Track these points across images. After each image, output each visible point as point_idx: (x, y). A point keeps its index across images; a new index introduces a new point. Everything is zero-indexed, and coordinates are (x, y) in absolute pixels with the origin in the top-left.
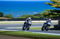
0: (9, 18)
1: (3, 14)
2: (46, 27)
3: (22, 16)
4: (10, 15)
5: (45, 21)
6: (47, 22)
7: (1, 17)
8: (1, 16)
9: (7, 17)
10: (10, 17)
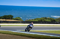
0: (18, 20)
1: (13, 16)
4: (19, 18)
7: (11, 19)
9: (16, 20)
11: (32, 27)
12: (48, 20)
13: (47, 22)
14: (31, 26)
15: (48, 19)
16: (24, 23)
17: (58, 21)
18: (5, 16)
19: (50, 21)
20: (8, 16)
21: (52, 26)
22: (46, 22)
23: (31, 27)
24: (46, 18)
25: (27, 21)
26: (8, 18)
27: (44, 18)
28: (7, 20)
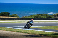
1: (9, 13)
3: (31, 16)
6: (30, 21)
8: (8, 15)
9: (13, 17)
10: (16, 17)
12: (43, 17)
13: (43, 18)
14: (31, 23)
15: (44, 15)
16: (20, 20)
17: (53, 17)
18: (2, 13)
19: (46, 17)
20: (5, 13)
21: (48, 22)
24: (41, 15)
26: (4, 15)
27: (39, 15)
28: (4, 17)
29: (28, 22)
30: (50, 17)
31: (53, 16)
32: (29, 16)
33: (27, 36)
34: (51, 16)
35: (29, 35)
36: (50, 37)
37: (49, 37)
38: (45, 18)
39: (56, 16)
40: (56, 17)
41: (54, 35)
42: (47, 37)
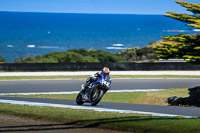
2: (93, 93)
3: (47, 56)
5: (92, 74)
11: (108, 85)
12: (89, 59)
13: (87, 63)
14: (103, 82)
15: (91, 53)
16: (10, 70)
19: (97, 61)
22: (84, 64)
23: (104, 86)
24: (83, 52)
25: (20, 61)
27: (76, 51)
29: (91, 80)
30: (111, 60)
31: (122, 55)
32: (38, 57)
33: (32, 128)
34: (115, 57)
35: (39, 122)
36: (112, 129)
37: (107, 128)
38: (94, 63)
39: (131, 56)
40: (131, 61)
41: (124, 123)
42: (102, 128)
